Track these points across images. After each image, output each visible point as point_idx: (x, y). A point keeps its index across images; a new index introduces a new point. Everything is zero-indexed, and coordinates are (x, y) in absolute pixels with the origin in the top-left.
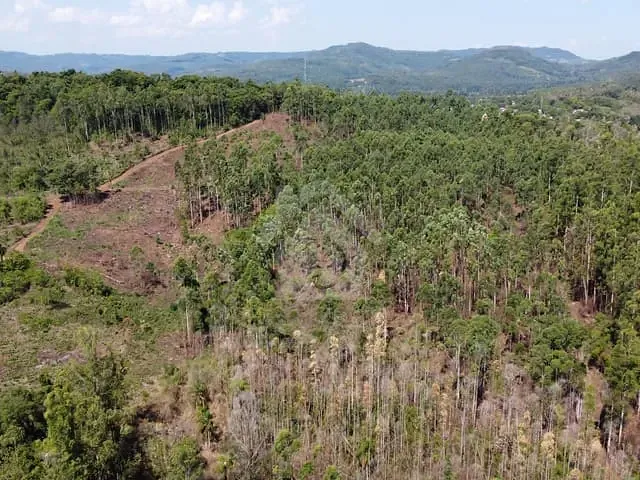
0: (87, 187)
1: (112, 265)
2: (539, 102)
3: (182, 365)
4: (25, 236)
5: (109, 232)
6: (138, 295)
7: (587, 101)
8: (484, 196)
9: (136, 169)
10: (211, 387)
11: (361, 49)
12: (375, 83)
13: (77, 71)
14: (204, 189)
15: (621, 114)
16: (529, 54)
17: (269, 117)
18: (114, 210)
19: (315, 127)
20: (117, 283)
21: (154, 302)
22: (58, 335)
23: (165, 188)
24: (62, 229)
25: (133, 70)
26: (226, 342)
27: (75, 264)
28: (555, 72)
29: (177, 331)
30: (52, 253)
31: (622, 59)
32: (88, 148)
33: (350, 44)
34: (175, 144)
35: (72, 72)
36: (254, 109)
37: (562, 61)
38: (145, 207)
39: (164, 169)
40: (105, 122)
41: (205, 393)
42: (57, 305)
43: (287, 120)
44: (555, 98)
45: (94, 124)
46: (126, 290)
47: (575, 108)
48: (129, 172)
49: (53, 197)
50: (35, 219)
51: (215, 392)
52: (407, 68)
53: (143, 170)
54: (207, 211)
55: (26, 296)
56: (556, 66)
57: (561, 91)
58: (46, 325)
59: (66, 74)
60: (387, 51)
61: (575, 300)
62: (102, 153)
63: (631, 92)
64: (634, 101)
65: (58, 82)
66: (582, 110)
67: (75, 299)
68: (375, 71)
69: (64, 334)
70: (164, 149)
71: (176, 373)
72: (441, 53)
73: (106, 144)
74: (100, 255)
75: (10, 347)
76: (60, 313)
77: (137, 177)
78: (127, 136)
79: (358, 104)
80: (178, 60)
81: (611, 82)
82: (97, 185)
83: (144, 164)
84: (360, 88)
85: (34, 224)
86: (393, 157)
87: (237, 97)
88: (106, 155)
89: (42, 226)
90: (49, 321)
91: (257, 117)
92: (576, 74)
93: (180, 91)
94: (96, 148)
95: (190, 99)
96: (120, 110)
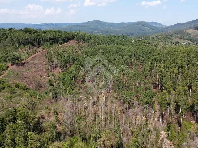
0: (19, 61)
1: (28, 82)
2: (150, 38)
3: (50, 106)
4: (2, 75)
5: (26, 74)
6: (36, 90)
7: (164, 37)
8: (132, 62)
9: (33, 56)
10: (58, 111)
11: (98, 22)
12: (102, 32)
13: (13, 28)
14: (53, 61)
15: (173, 41)
16: (148, 24)
17: (71, 41)
18: (27, 68)
19: (84, 44)
20: (30, 87)
21: (40, 92)
22: (14, 100)
23: (42, 61)
24: (12, 73)
25: (30, 28)
26: (62, 100)
27: (17, 82)
28: (155, 29)
29: (48, 99)
30: (10, 79)
31: (174, 25)
32: (18, 50)
33: (94, 21)
34: (44, 49)
35: (12, 29)
36: (67, 39)
37: (158, 26)
38: (36, 67)
39: (41, 56)
40: (23, 43)
41: (57, 113)
42: (13, 92)
43: (76, 42)
44: (154, 36)
45: (19, 44)
46: (32, 89)
47: (160, 39)
48: (31, 57)
49: (9, 64)
50: (5, 70)
51: (59, 112)
52: (112, 28)
53: (35, 56)
54: (54, 68)
55: (4, 90)
56: (155, 27)
57: (156, 35)
58: (11, 97)
59: (10, 29)
60: (105, 23)
61: (155, 89)
62: (22, 52)
63: (176, 35)
64: (177, 37)
65: (8, 32)
66: (162, 40)
67: (18, 91)
68: (102, 29)
69: (16, 100)
70: (40, 51)
71: (48, 108)
72: (122, 23)
73: (24, 49)
74: (24, 80)
75: (1, 103)
76: (15, 95)
77: (33, 58)
78: (30, 47)
79: (97, 38)
80: (41, 25)
81: (171, 32)
82: (22, 61)
83: (35, 55)
84: (97, 33)
85: (4, 71)
86: (106, 52)
87: (61, 36)
88: (24, 52)
89: (7, 72)
90: (12, 97)
91: (67, 41)
92: (161, 30)
93: (45, 34)
94: (21, 50)
95: (48, 36)
96: (27, 39)
